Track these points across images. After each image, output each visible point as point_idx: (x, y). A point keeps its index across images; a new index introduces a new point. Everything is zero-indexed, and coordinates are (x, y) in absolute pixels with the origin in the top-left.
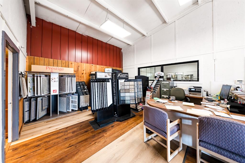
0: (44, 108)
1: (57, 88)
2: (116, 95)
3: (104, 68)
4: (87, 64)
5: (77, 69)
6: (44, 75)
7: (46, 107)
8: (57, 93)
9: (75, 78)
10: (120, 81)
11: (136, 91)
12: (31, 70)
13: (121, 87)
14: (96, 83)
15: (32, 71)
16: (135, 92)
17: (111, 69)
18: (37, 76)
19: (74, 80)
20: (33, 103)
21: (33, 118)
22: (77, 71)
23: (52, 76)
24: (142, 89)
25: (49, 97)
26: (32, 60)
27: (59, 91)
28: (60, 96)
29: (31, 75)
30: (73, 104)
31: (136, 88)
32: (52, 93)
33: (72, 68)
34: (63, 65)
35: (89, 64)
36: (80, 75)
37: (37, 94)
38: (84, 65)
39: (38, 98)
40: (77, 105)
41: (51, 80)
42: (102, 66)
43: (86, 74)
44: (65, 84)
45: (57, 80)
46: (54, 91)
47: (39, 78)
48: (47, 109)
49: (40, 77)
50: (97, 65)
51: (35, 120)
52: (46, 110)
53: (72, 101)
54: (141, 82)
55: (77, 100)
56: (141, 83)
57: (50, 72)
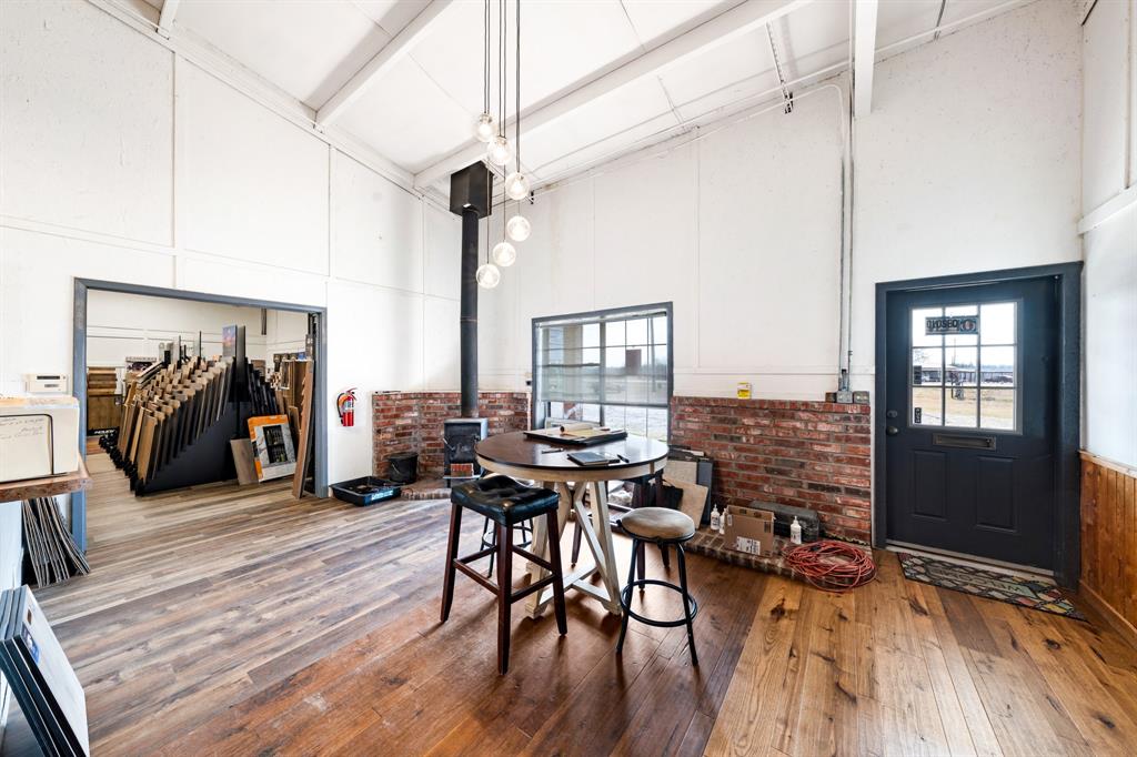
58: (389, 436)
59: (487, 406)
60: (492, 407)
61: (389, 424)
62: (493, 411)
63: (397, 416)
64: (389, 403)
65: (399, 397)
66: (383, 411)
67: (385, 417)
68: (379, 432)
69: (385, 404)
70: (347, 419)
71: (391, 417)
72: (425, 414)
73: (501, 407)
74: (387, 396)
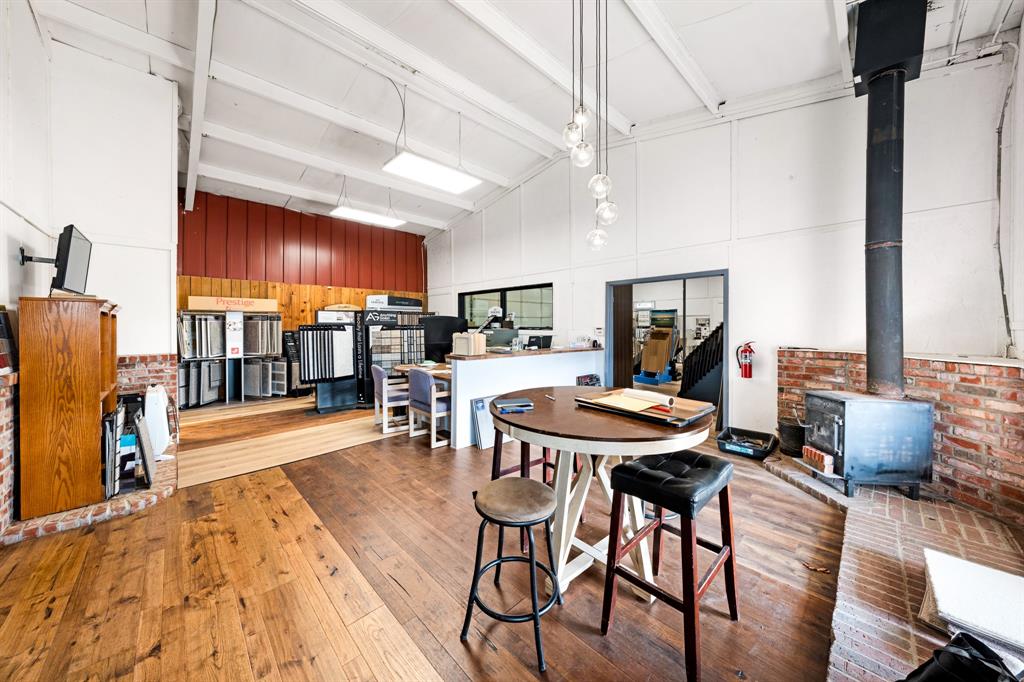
0: (213, 384)
1: (240, 345)
2: (362, 358)
3: (364, 295)
4: (313, 286)
5: (288, 301)
6: (212, 317)
7: (218, 383)
8: (240, 355)
9: (280, 323)
10: (372, 329)
11: (406, 351)
12: (187, 306)
13: (374, 341)
14: (310, 333)
15: (190, 308)
16: (402, 353)
17: (386, 296)
18: (200, 320)
19: (279, 327)
20: (193, 372)
21: (193, 401)
22: (287, 305)
23: (230, 318)
24: (423, 346)
25: (223, 362)
26: (187, 285)
27: (244, 351)
28: (247, 361)
29: (189, 317)
30: (276, 382)
31: (406, 344)
32: (230, 355)
33: (275, 298)
34: (253, 291)
35: (319, 287)
36: (296, 315)
37: (201, 354)
38: (305, 290)
39: (203, 363)
40: (285, 383)
41: (227, 326)
42: (359, 290)
43: (311, 311)
44: (257, 336)
45: (240, 326)
46: (233, 349)
47: (203, 322)
48: (219, 387)
49: (206, 320)
50: (344, 289)
51: (197, 406)
52: (216, 391)
53: (273, 375)
54: (423, 331)
55: (285, 373)
56: (423, 334)
57: (224, 309)
58: (796, 398)
59: (957, 387)
60: (970, 391)
61: (795, 384)
62: (971, 398)
63: (808, 378)
64: (794, 360)
65: (811, 355)
66: (786, 368)
67: (789, 376)
68: (781, 390)
69: (790, 362)
70: (747, 371)
71: (798, 377)
72: (855, 382)
73: (991, 394)
74: (792, 352)
